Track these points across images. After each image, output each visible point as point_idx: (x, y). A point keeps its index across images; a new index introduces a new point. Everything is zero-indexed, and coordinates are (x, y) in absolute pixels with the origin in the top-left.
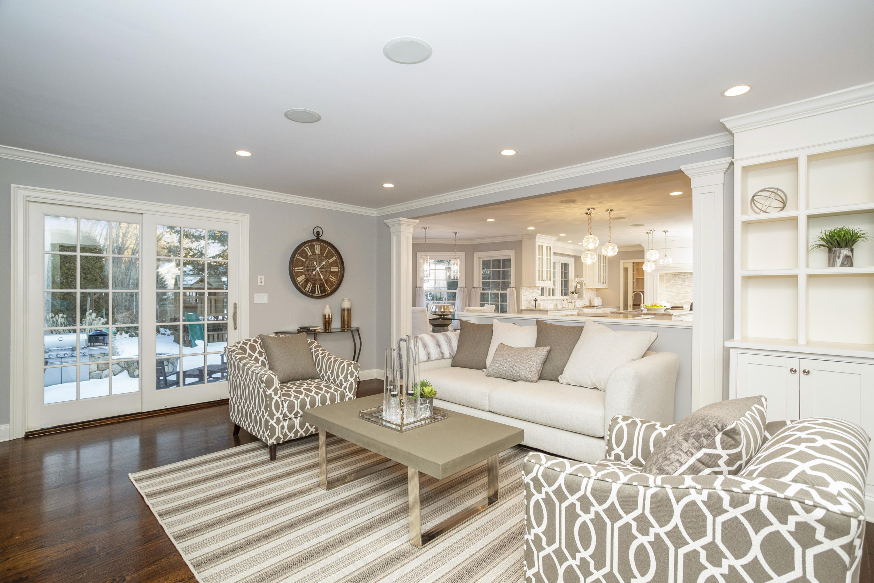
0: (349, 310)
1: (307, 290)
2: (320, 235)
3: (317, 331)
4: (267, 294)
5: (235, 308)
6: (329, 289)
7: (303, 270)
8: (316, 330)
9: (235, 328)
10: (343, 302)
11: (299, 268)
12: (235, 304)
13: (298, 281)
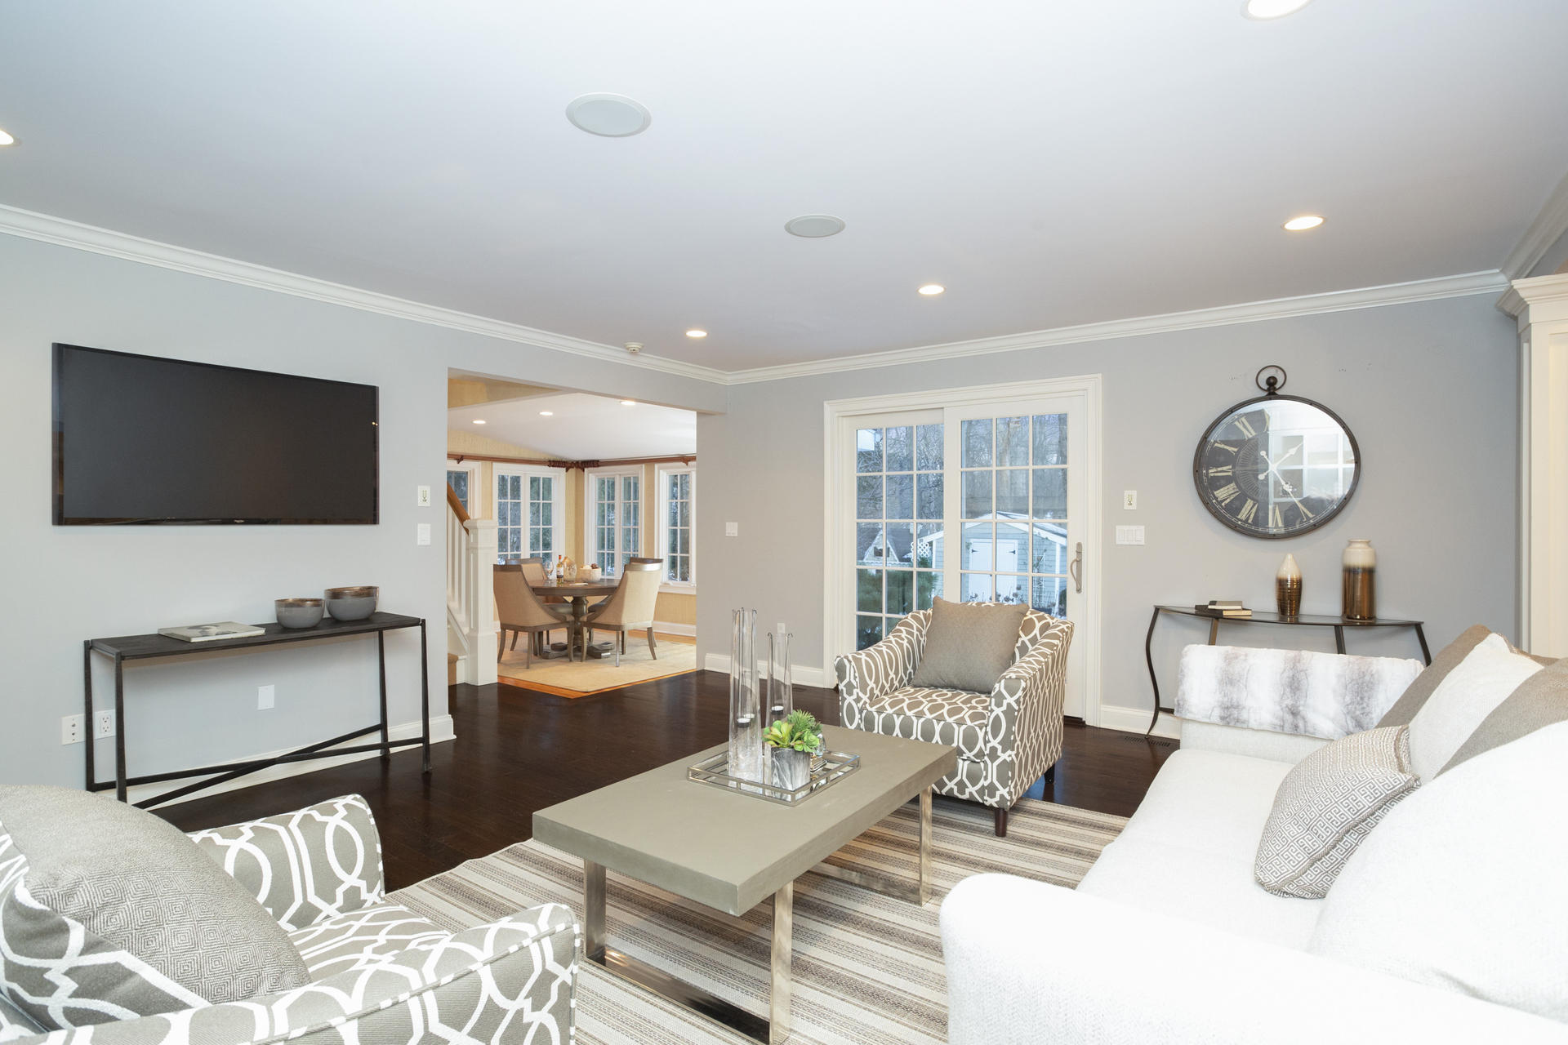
0: (1370, 572)
1: (1244, 518)
2: (1277, 386)
3: (1225, 613)
4: (1143, 527)
5: (1079, 553)
6: (1310, 515)
7: (1230, 474)
8: (1222, 611)
9: (1079, 591)
10: (1350, 550)
11: (1219, 469)
12: (1079, 545)
13: (1216, 498)
